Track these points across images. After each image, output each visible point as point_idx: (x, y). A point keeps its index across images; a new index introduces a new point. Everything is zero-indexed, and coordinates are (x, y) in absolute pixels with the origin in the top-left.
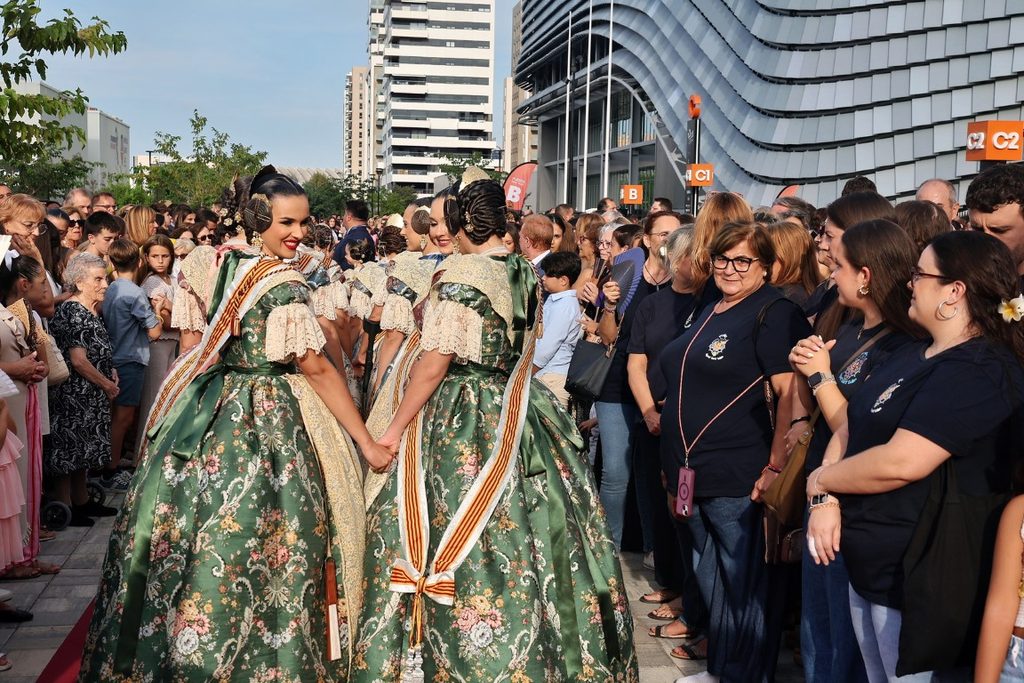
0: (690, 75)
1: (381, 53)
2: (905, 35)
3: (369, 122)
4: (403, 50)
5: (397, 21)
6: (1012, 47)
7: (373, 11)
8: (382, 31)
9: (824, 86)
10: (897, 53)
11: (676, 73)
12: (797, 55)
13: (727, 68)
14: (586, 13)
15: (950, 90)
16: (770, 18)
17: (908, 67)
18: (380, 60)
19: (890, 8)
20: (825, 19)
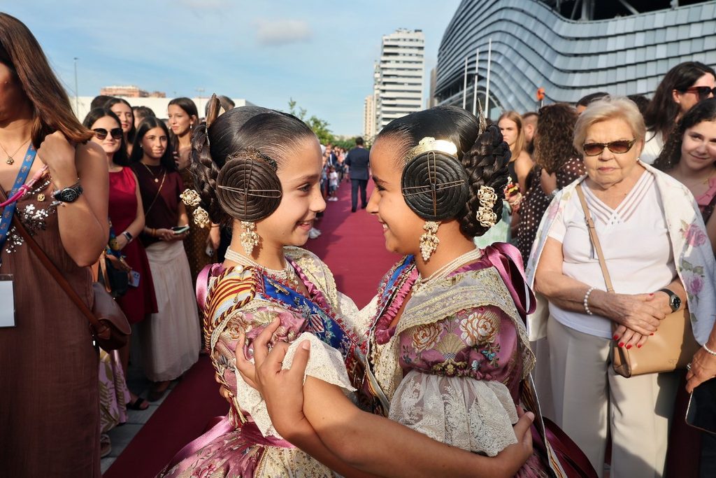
0: (519, 88)
1: (378, 89)
2: (635, 64)
3: (373, 116)
4: (388, 87)
5: (385, 76)
7: (376, 72)
8: (379, 80)
11: (512, 87)
12: (578, 75)
17: (636, 80)
18: (378, 92)
19: (628, 52)
20: (593, 58)
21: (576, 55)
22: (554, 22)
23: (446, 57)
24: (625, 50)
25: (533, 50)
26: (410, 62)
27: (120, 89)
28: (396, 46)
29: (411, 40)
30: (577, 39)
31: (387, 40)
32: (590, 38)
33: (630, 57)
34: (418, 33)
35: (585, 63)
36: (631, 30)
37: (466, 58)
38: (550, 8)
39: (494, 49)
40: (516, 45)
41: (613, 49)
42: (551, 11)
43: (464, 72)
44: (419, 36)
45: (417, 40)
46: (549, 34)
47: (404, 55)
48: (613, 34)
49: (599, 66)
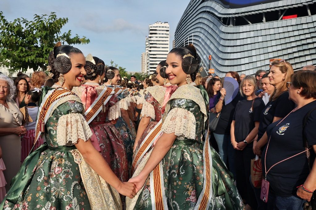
0: (208, 52)
2: (251, 44)
3: (146, 62)
4: (152, 49)
5: (151, 44)
6: (272, 46)
7: (146, 42)
8: (148, 46)
9: (235, 54)
10: (249, 47)
11: (205, 52)
12: (229, 48)
13: (215, 51)
14: (188, 41)
15: (260, 55)
16: (224, 41)
17: (251, 50)
18: (148, 51)
20: (235, 41)
21: (228, 40)
22: (220, 26)
23: (178, 37)
24: (247, 38)
25: (213, 36)
26: (162, 37)
28: (156, 30)
29: (163, 27)
30: (229, 33)
32: (234, 33)
33: (249, 41)
35: (232, 43)
36: (249, 31)
37: (184, 40)
39: (194, 35)
40: (206, 34)
41: (242, 38)
42: (219, 21)
44: (167, 25)
45: (166, 27)
46: (218, 31)
47: (160, 34)
48: (242, 32)
49: (237, 44)
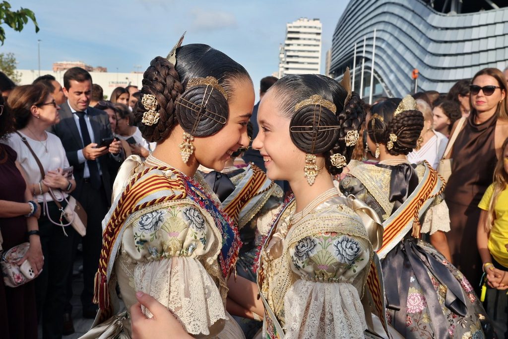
0: (399, 68)
1: (283, 67)
2: (496, 49)
4: (290, 66)
5: (288, 56)
7: (281, 53)
8: (283, 60)
9: (459, 70)
10: (491, 56)
11: (393, 68)
12: (447, 58)
13: (415, 64)
16: (435, 44)
17: (496, 62)
18: (282, 69)
19: (489, 39)
20: (460, 44)
21: (446, 42)
22: (428, 15)
23: (339, 42)
24: (487, 38)
25: (411, 37)
26: (309, 45)
27: (69, 64)
28: (298, 32)
29: (310, 27)
30: (447, 29)
31: (290, 27)
32: (458, 28)
33: (491, 43)
34: (316, 21)
35: (453, 48)
36: (492, 22)
37: (355, 43)
38: (425, 4)
39: (378, 36)
40: (396, 33)
41: (477, 37)
42: (426, 6)
43: (353, 54)
44: (317, 24)
45: (315, 27)
46: (424, 25)
47: (304, 39)
48: (477, 24)
49: (465, 51)
